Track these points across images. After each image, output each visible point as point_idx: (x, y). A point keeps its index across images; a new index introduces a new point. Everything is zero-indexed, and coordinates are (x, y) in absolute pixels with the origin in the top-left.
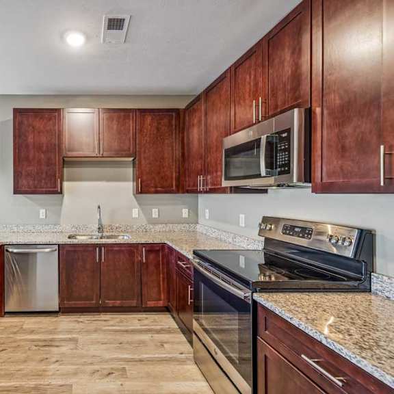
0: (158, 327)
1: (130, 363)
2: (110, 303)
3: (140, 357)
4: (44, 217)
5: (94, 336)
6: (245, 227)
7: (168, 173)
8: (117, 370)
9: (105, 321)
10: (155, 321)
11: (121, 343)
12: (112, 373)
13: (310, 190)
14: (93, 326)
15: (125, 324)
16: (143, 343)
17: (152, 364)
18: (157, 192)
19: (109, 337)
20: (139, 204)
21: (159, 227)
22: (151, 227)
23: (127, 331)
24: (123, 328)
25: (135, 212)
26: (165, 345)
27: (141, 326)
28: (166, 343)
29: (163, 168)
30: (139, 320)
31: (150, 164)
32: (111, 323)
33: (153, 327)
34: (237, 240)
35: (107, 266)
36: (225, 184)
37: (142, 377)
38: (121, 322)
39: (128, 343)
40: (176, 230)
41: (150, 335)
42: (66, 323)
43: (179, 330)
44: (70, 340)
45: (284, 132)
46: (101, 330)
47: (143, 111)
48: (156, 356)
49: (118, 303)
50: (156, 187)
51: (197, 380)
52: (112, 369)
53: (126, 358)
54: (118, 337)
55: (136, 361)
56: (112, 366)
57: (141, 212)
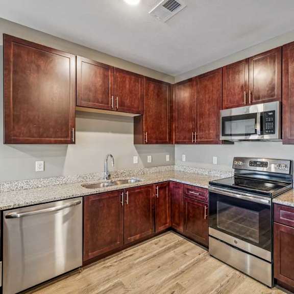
0: (172, 244)
1: (178, 278)
2: (132, 239)
3: (180, 269)
4: (42, 170)
5: (134, 272)
6: (218, 164)
7: (164, 129)
8: (174, 287)
9: (131, 255)
10: (166, 241)
11: (159, 267)
12: (174, 292)
13: (282, 142)
14: (125, 265)
15: (149, 251)
16: (172, 259)
17: (191, 270)
18: (157, 143)
19: (146, 266)
20: (139, 153)
21: (153, 170)
22: (147, 170)
23: (155, 256)
24: (150, 255)
25: (136, 159)
26: (186, 253)
27: (161, 247)
28: (186, 251)
29: (161, 125)
30: (156, 244)
31: (153, 121)
32: (137, 255)
33: (169, 245)
34: (212, 173)
35: (129, 207)
36: (222, 138)
37: (193, 283)
38: (144, 251)
39: (163, 264)
40: (163, 171)
41: (172, 251)
42: (96, 273)
43: (185, 240)
44: (115, 286)
45: (270, 112)
46: (133, 264)
47: (148, 79)
48: (188, 263)
49: (138, 237)
50: (157, 139)
51: (221, 266)
52: (170, 289)
53: (172, 276)
54: (153, 264)
55: (180, 274)
56: (169, 287)
57: (140, 159)
